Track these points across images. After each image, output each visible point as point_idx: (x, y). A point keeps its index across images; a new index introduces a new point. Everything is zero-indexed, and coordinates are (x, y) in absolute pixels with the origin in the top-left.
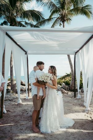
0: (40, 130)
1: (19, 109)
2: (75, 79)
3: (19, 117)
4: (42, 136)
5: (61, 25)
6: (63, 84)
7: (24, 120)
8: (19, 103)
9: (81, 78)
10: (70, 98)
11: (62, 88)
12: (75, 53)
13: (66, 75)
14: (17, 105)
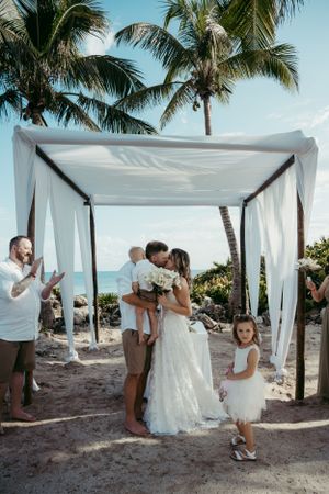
0: (147, 428)
1: (74, 378)
2: (242, 283)
3: (79, 399)
4: (154, 442)
5: (198, 106)
6: (207, 298)
7: (97, 408)
8: (71, 363)
9: (264, 279)
10: (229, 344)
11: (203, 312)
12: (242, 203)
13: (216, 267)
14: (66, 367)
